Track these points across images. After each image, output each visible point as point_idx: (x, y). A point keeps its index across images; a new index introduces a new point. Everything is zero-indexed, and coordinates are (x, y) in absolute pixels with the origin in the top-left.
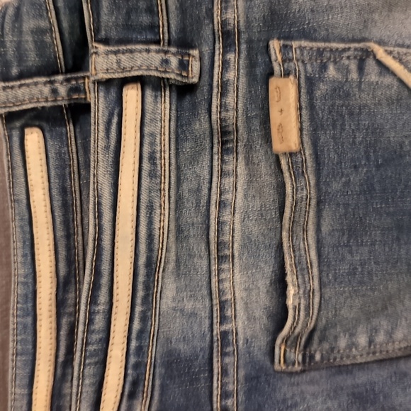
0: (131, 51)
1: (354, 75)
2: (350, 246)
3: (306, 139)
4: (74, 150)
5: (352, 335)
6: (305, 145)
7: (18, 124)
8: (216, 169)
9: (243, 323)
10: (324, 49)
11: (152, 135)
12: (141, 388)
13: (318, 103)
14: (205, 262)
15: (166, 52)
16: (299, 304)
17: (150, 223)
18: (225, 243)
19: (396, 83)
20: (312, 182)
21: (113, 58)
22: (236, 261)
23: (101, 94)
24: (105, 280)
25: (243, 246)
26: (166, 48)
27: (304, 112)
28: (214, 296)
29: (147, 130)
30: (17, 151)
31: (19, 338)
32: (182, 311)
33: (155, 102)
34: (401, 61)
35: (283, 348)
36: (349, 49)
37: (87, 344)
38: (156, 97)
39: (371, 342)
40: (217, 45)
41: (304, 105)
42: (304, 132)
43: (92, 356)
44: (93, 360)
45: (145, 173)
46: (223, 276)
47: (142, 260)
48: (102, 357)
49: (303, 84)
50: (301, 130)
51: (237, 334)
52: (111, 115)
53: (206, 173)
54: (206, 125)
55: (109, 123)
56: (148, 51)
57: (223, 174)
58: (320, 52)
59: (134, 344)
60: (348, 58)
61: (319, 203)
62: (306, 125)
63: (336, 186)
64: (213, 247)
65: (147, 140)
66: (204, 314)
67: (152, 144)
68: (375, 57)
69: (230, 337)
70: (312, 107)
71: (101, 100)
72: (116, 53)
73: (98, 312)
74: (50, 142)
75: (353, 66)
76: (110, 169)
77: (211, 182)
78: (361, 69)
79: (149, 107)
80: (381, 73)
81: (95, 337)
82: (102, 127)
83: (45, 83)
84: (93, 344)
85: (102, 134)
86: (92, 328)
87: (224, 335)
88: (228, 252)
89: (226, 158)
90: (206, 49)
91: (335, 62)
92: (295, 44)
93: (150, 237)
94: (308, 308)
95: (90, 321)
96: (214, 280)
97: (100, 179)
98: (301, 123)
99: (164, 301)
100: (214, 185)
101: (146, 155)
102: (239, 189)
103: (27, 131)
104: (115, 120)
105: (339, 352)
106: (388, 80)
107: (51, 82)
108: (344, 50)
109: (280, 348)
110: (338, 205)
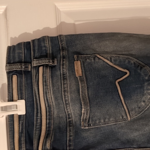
0: (42, 60)
1: (93, 61)
2: (96, 98)
3: (83, 73)
4: (24, 80)
5: (100, 119)
6: (83, 75)
7: (11, 74)
8: (62, 83)
9: (74, 118)
10: (86, 56)
11: (45, 76)
12: (49, 135)
13: (85, 66)
14: (63, 105)
15: (49, 60)
16: (85, 112)
17: (47, 96)
18: (66, 100)
19: (102, 61)
20: (85, 83)
21: (38, 61)
22: (70, 104)
23: (34, 69)
24: (39, 111)
25: (71, 100)
26: (49, 59)
27: (82, 68)
28: (66, 113)
29: (44, 75)
30: (10, 80)
31: (10, 127)
32: (59, 117)
33: (46, 69)
34: (103, 57)
35: (83, 122)
36: (91, 56)
37: (36, 126)
38: (46, 68)
39: (104, 121)
40: (61, 58)
41: (82, 66)
42: (83, 72)
43: (38, 129)
44: (38, 130)
45: (44, 85)
46: (68, 108)
47: (47, 105)
48: (40, 129)
49: (82, 62)
50: (82, 72)
51: (73, 121)
52: (36, 73)
53: (60, 84)
54: (59, 73)
55: (36, 75)
56: (45, 59)
57: (64, 84)
58: (85, 57)
59: (47, 125)
60: (91, 57)
61: (88, 88)
62: (83, 70)
63: (91, 84)
64: (64, 101)
65: (44, 78)
66: (65, 117)
67: (45, 78)
68: (97, 57)
69: (71, 122)
70: (84, 67)
71: (34, 71)
72: (38, 60)
73: (38, 118)
74: (18, 78)
75: (92, 59)
76: (37, 86)
77: (61, 86)
78: (94, 59)
79: (44, 70)
80: (99, 60)
81: (38, 124)
82: (34, 76)
83: (19, 65)
84: (38, 126)
85: (35, 78)
86: (37, 122)
87: (70, 121)
88: (68, 102)
89: (65, 80)
90: (59, 59)
91: (88, 58)
92: (80, 56)
93: (47, 100)
94: (87, 113)
95: (37, 121)
96: (66, 109)
97: (35, 88)
98: (82, 70)
99: (54, 115)
100: (62, 86)
101: (44, 81)
102: (68, 87)
103: (13, 76)
104: (37, 74)
105: (97, 123)
106: (100, 61)
107: (21, 65)
108: (90, 56)
109: (82, 122)
110: (92, 88)
